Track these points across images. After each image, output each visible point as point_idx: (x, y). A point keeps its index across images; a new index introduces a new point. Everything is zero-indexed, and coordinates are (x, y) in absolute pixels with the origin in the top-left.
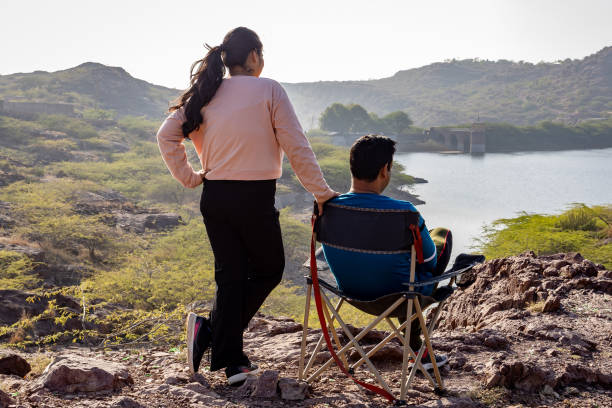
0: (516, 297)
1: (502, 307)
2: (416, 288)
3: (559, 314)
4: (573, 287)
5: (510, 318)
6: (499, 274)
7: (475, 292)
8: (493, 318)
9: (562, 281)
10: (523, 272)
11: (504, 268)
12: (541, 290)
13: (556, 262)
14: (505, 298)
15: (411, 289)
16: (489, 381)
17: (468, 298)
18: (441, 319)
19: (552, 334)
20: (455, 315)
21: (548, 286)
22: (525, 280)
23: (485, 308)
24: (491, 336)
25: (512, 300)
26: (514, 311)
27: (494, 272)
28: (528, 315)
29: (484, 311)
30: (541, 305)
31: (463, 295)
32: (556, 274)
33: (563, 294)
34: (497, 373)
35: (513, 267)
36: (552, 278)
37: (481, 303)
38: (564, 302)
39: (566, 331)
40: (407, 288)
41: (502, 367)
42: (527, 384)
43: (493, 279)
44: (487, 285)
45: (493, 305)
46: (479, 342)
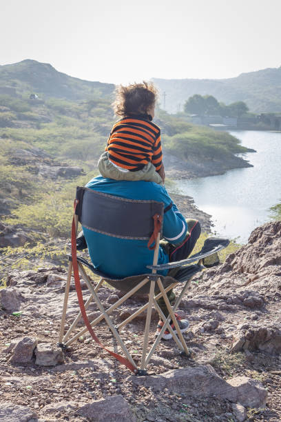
1: (274, 262)
2: (157, 271)
5: (276, 274)
6: (279, 233)
7: (260, 246)
8: (265, 272)
14: (279, 254)
15: (154, 272)
16: (234, 344)
17: (254, 251)
18: (236, 263)
20: (244, 262)
23: (263, 261)
24: (250, 297)
27: (275, 231)
29: (262, 264)
31: (251, 247)
34: (242, 339)
37: (261, 256)
40: (150, 271)
41: (248, 332)
42: (270, 346)
43: (275, 236)
44: (269, 241)
45: (269, 259)
46: (240, 301)
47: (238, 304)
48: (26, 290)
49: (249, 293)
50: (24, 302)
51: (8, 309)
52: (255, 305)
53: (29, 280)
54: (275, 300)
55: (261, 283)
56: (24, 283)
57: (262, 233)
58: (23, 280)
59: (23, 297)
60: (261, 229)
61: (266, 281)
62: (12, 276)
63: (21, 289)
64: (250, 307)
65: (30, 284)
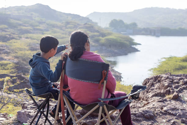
0: (162, 91)
1: (156, 95)
3: (178, 100)
4: (184, 88)
5: (158, 102)
6: (157, 81)
7: (148, 87)
8: (153, 100)
9: (180, 86)
10: (166, 81)
11: (159, 79)
12: (172, 89)
13: (179, 78)
14: (158, 91)
19: (174, 112)
21: (175, 87)
22: (166, 84)
23: (150, 95)
24: (148, 114)
25: (160, 93)
26: (160, 99)
27: (155, 80)
28: (166, 100)
30: (171, 96)
32: (178, 83)
33: (180, 91)
35: (163, 79)
36: (177, 85)
37: (150, 92)
38: (180, 94)
39: (180, 111)
43: (155, 83)
44: (153, 85)
45: (154, 94)
46: (142, 116)
47: (142, 117)
48: (32, 111)
49: (147, 111)
50: (30, 117)
51: (21, 122)
52: (151, 118)
53: (34, 105)
54: (160, 115)
55: (151, 106)
56: (31, 107)
57: (149, 81)
58: (31, 106)
59: (30, 115)
60: (148, 79)
61: (154, 105)
62: (25, 104)
63: (29, 111)
64: (148, 119)
65: (34, 108)
